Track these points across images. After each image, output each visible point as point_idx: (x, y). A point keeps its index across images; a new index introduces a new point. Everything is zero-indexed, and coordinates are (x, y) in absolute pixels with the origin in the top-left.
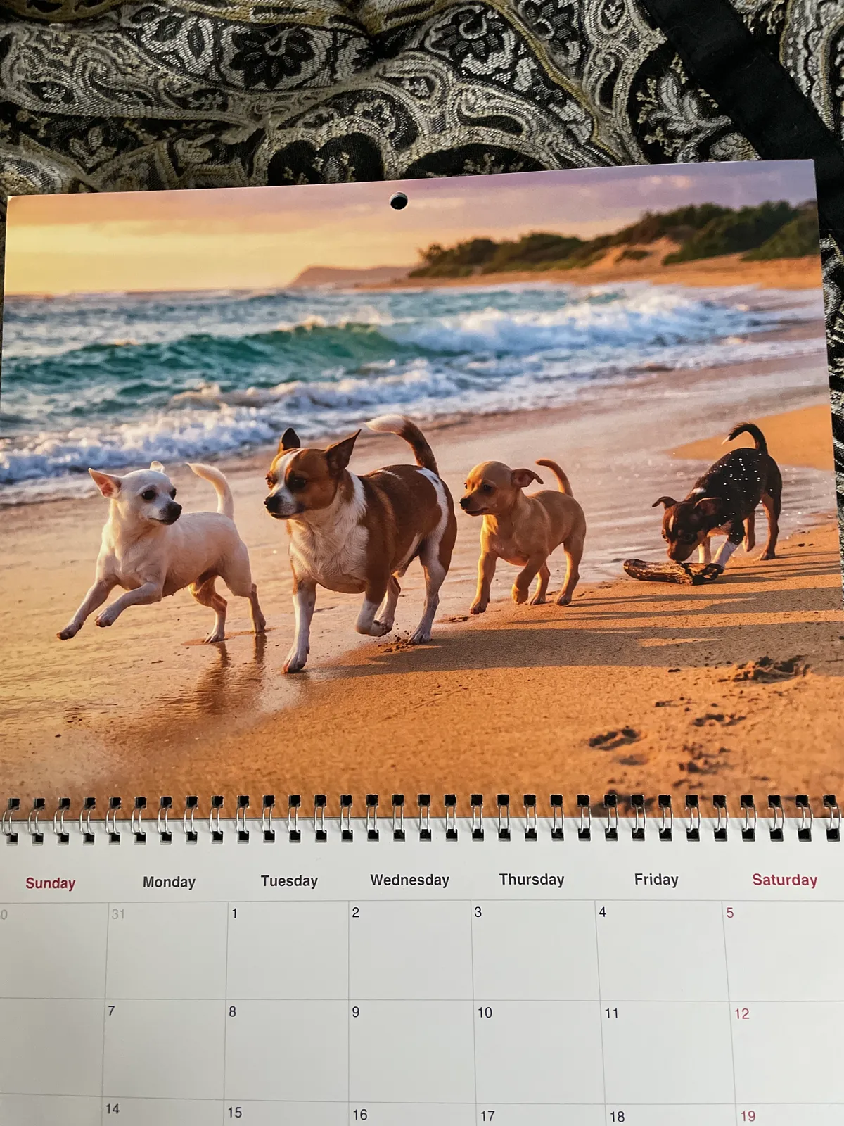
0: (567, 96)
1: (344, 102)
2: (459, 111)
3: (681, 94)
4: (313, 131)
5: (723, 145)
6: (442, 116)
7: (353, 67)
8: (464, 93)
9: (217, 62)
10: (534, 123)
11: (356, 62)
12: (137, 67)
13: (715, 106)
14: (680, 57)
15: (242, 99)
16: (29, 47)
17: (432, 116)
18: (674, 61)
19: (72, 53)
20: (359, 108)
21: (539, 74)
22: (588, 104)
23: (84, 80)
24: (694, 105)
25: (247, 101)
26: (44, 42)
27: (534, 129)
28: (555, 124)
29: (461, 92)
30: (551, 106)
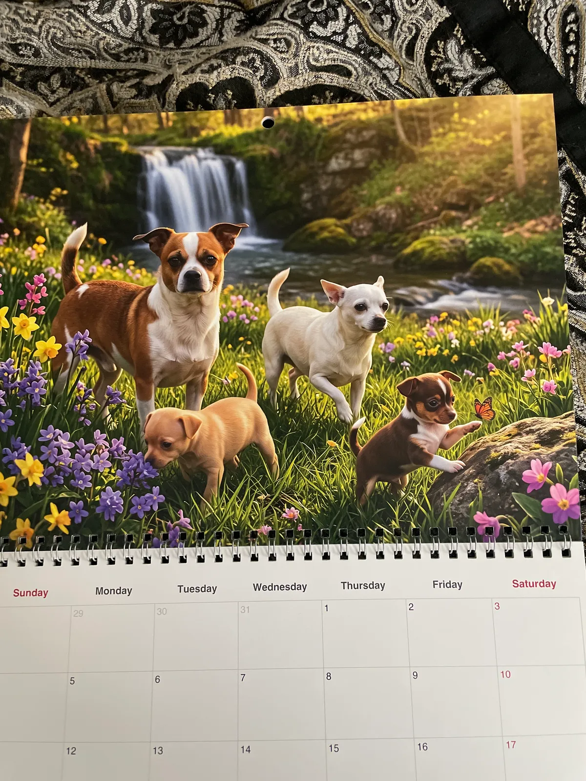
0: (383, 51)
1: (228, 56)
2: (308, 61)
3: (461, 51)
4: (207, 75)
5: (490, 86)
6: (297, 65)
7: (235, 32)
8: (312, 49)
9: (140, 28)
10: (360, 70)
11: (237, 28)
12: (85, 32)
13: (484, 60)
14: (460, 26)
15: (158, 55)
16: (9, 19)
17: (290, 65)
18: (456, 29)
19: (39, 23)
20: (239, 60)
21: (364, 36)
22: (397, 56)
23: (47, 41)
24: (470, 60)
25: (161, 56)
26: (19, 14)
27: (360, 74)
28: (374, 70)
29: (309, 48)
30: (371, 58)
